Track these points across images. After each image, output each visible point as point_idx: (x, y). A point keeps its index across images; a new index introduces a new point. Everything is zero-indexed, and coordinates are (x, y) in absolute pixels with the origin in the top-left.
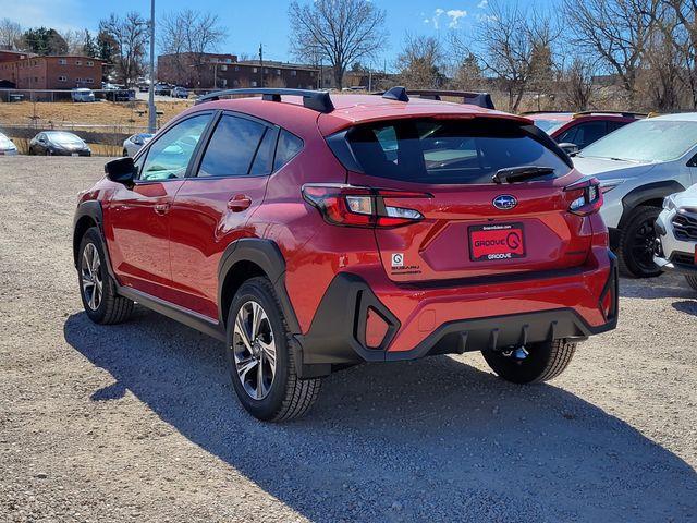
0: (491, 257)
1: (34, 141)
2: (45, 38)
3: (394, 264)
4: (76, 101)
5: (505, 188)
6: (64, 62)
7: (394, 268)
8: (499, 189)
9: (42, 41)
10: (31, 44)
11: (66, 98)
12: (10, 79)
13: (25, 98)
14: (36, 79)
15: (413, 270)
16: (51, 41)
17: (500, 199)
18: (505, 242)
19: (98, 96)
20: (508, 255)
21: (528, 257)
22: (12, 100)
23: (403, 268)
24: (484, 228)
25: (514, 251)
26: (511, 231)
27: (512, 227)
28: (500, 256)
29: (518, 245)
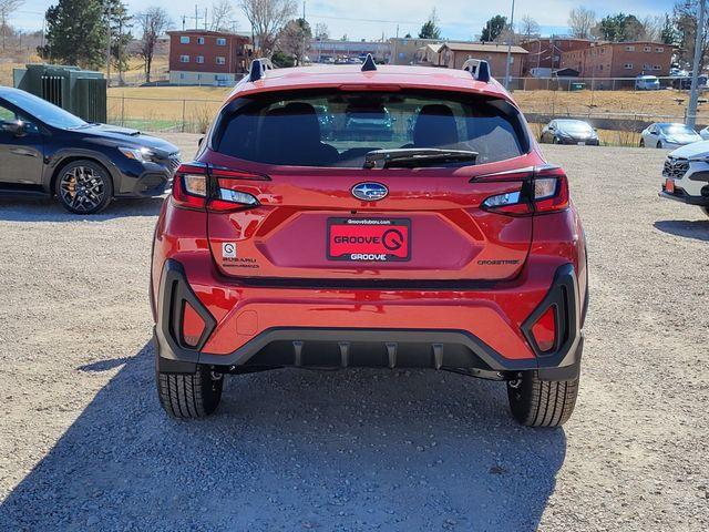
0: (354, 257)
1: (546, 128)
2: (623, 25)
3: (224, 254)
4: (639, 89)
5: (378, 174)
6: (632, 48)
7: (225, 259)
8: (367, 175)
9: (618, 29)
10: (608, 31)
11: (629, 85)
12: (575, 67)
13: (587, 87)
14: (602, 67)
15: (246, 263)
16: (628, 28)
17: (362, 187)
18: (380, 240)
19: (664, 84)
20: (382, 257)
21: (413, 260)
22: (573, 88)
23: (236, 260)
24: (350, 222)
25: (392, 252)
26: (390, 228)
27: (393, 223)
28: (369, 257)
29: (399, 246)
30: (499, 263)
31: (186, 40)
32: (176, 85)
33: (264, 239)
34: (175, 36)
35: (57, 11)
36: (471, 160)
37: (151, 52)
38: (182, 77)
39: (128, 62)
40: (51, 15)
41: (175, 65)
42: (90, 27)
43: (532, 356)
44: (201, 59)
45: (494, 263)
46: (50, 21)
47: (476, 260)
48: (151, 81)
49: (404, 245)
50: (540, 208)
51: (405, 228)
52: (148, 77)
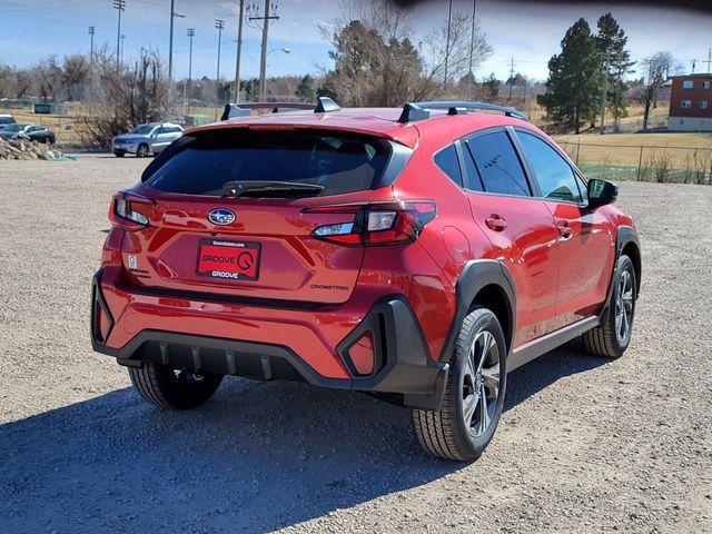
0: (215, 274)
3: (130, 265)
5: (231, 202)
15: (143, 274)
18: (235, 261)
20: (235, 276)
21: (259, 280)
23: (137, 270)
24: (215, 243)
25: (243, 272)
26: (245, 250)
27: (246, 246)
28: (225, 275)
29: (249, 266)
30: (330, 287)
31: (688, 85)
32: (674, 132)
33: (156, 254)
34: (678, 80)
35: (558, 60)
36: (316, 192)
37: (650, 98)
38: (682, 122)
39: (627, 109)
40: (554, 64)
41: (675, 111)
42: (589, 74)
43: (346, 377)
44: (704, 105)
45: (325, 287)
46: (551, 70)
47: (309, 283)
48: (649, 127)
49: (254, 265)
50: (373, 240)
51: (256, 251)
52: (645, 124)
